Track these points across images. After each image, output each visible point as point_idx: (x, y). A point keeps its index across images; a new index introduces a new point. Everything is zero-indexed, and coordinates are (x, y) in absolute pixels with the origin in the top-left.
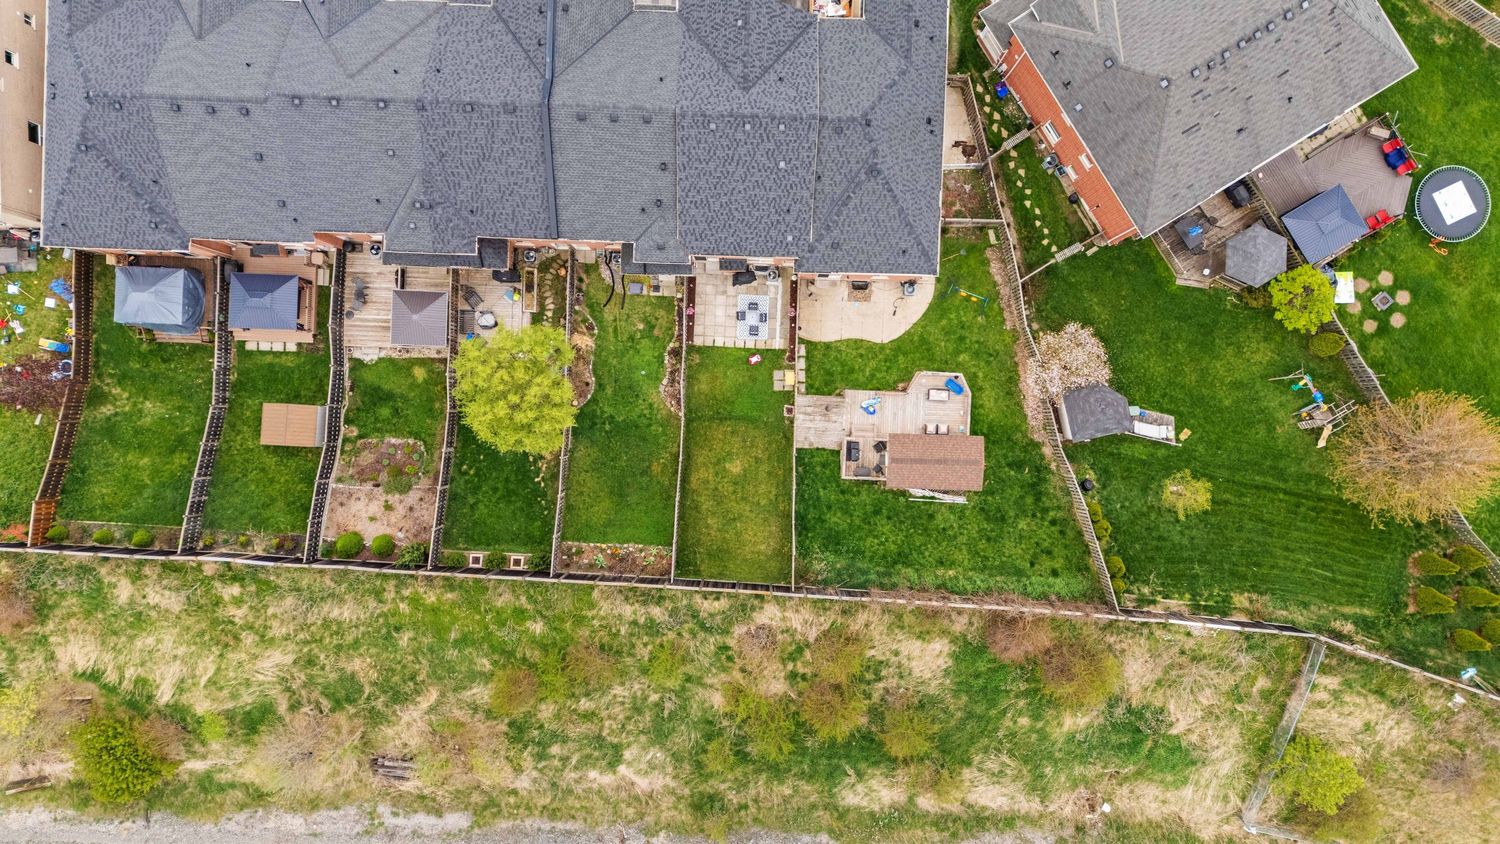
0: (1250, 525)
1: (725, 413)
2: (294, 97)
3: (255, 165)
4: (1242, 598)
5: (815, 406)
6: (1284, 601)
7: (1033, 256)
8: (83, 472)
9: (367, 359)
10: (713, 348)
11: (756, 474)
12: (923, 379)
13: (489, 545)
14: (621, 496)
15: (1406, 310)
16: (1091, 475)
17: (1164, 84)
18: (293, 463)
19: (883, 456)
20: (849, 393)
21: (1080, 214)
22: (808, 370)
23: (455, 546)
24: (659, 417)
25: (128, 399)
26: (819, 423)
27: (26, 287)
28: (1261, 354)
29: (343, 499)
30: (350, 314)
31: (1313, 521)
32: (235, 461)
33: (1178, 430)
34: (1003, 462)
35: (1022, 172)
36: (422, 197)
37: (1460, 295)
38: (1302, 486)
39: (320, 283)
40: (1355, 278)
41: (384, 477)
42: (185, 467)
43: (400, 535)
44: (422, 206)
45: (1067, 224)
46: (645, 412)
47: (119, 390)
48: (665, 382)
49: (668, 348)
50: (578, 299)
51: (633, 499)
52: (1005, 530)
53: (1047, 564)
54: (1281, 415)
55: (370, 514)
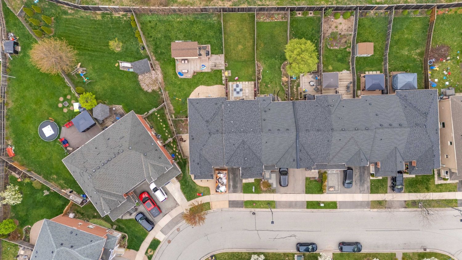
0: (98, 40)
1: (244, 63)
2: (368, 130)
3: (378, 113)
4: (99, 18)
5: (219, 66)
6: (87, 18)
7: (162, 112)
8: (423, 32)
9: (345, 71)
10: (248, 81)
11: (234, 45)
12: (189, 76)
13: (308, 18)
14: (272, 36)
15: (60, 102)
16: (142, 52)
17: (130, 148)
18: (364, 39)
19: (199, 53)
20: (210, 71)
21: (150, 123)
22: (222, 77)
23: (317, 17)
24: (262, 61)
25: (412, 55)
26: (217, 62)
27: (444, 84)
28: (98, 88)
29: (349, 29)
30: (351, 83)
31: (81, 42)
32: (381, 38)
33: (119, 66)
34: (166, 54)
35: (166, 134)
36: (331, 108)
37: (45, 107)
38: (84, 52)
39: (360, 91)
40: (74, 110)
41: (339, 36)
42: (395, 35)
43: (332, 19)
44: (331, 106)
45: (153, 121)
46: (266, 62)
47: (415, 57)
48: (261, 70)
49: (261, 80)
50: (287, 91)
51: (268, 35)
52: (164, 33)
53: (153, 24)
54: (91, 72)
55: (341, 25)
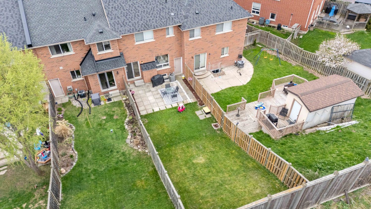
1: (177, 140)
11: (218, 158)
24: (132, 158)
46: (120, 159)
49: (126, 121)
